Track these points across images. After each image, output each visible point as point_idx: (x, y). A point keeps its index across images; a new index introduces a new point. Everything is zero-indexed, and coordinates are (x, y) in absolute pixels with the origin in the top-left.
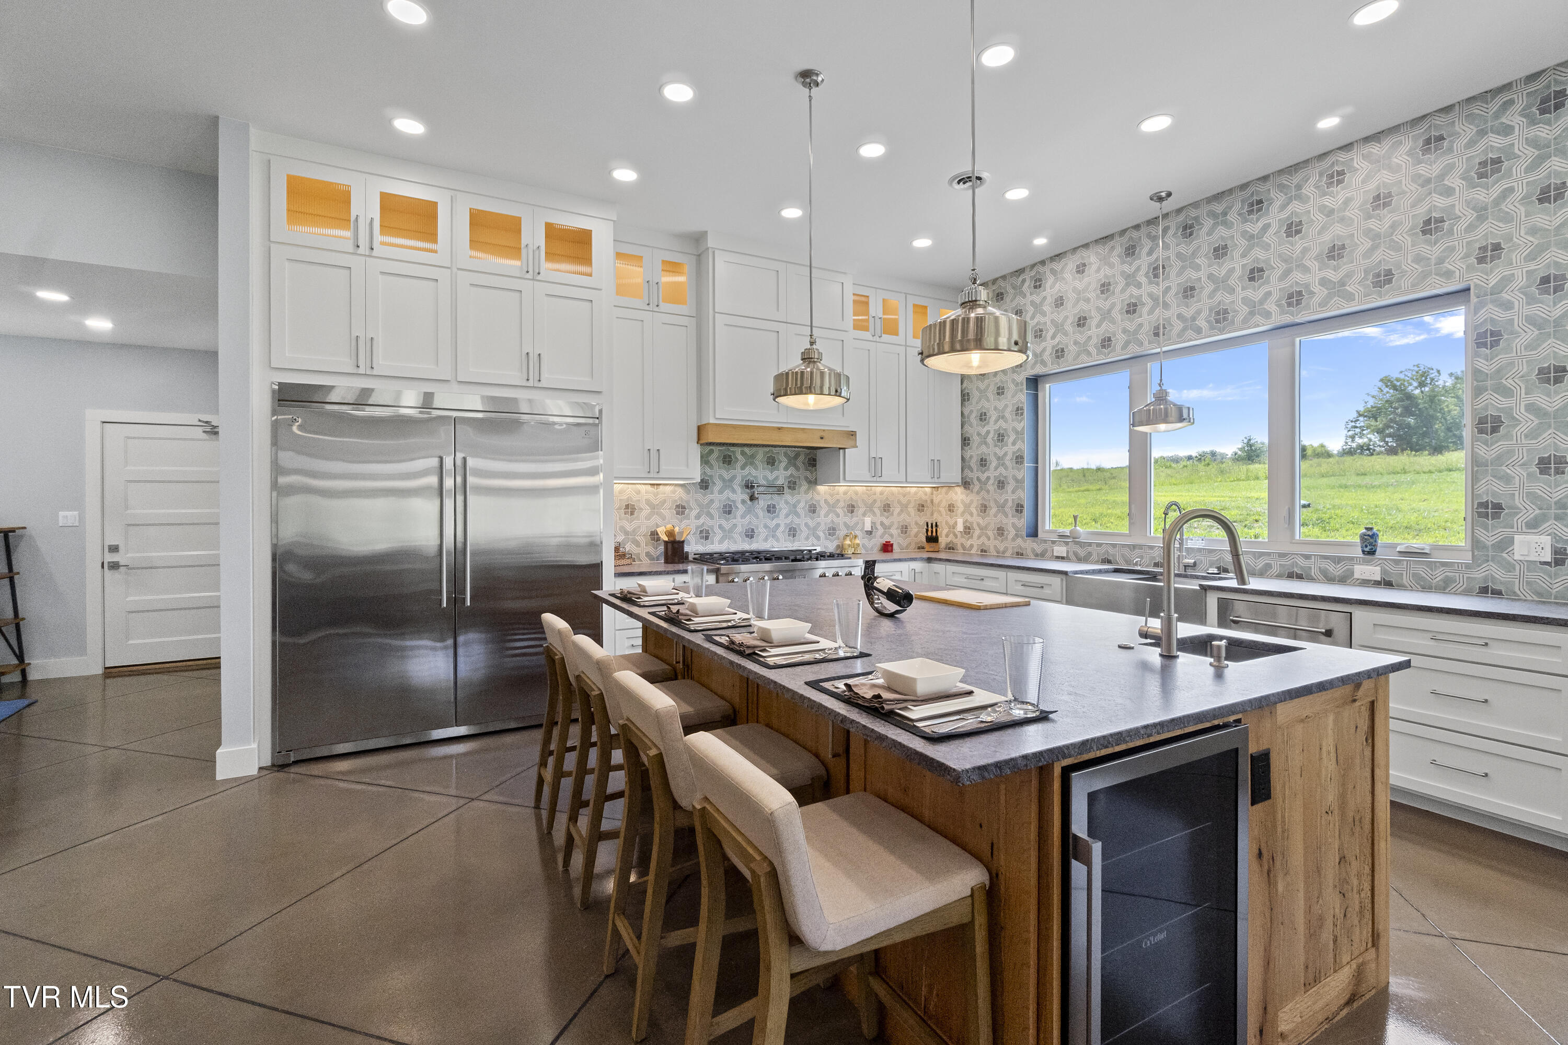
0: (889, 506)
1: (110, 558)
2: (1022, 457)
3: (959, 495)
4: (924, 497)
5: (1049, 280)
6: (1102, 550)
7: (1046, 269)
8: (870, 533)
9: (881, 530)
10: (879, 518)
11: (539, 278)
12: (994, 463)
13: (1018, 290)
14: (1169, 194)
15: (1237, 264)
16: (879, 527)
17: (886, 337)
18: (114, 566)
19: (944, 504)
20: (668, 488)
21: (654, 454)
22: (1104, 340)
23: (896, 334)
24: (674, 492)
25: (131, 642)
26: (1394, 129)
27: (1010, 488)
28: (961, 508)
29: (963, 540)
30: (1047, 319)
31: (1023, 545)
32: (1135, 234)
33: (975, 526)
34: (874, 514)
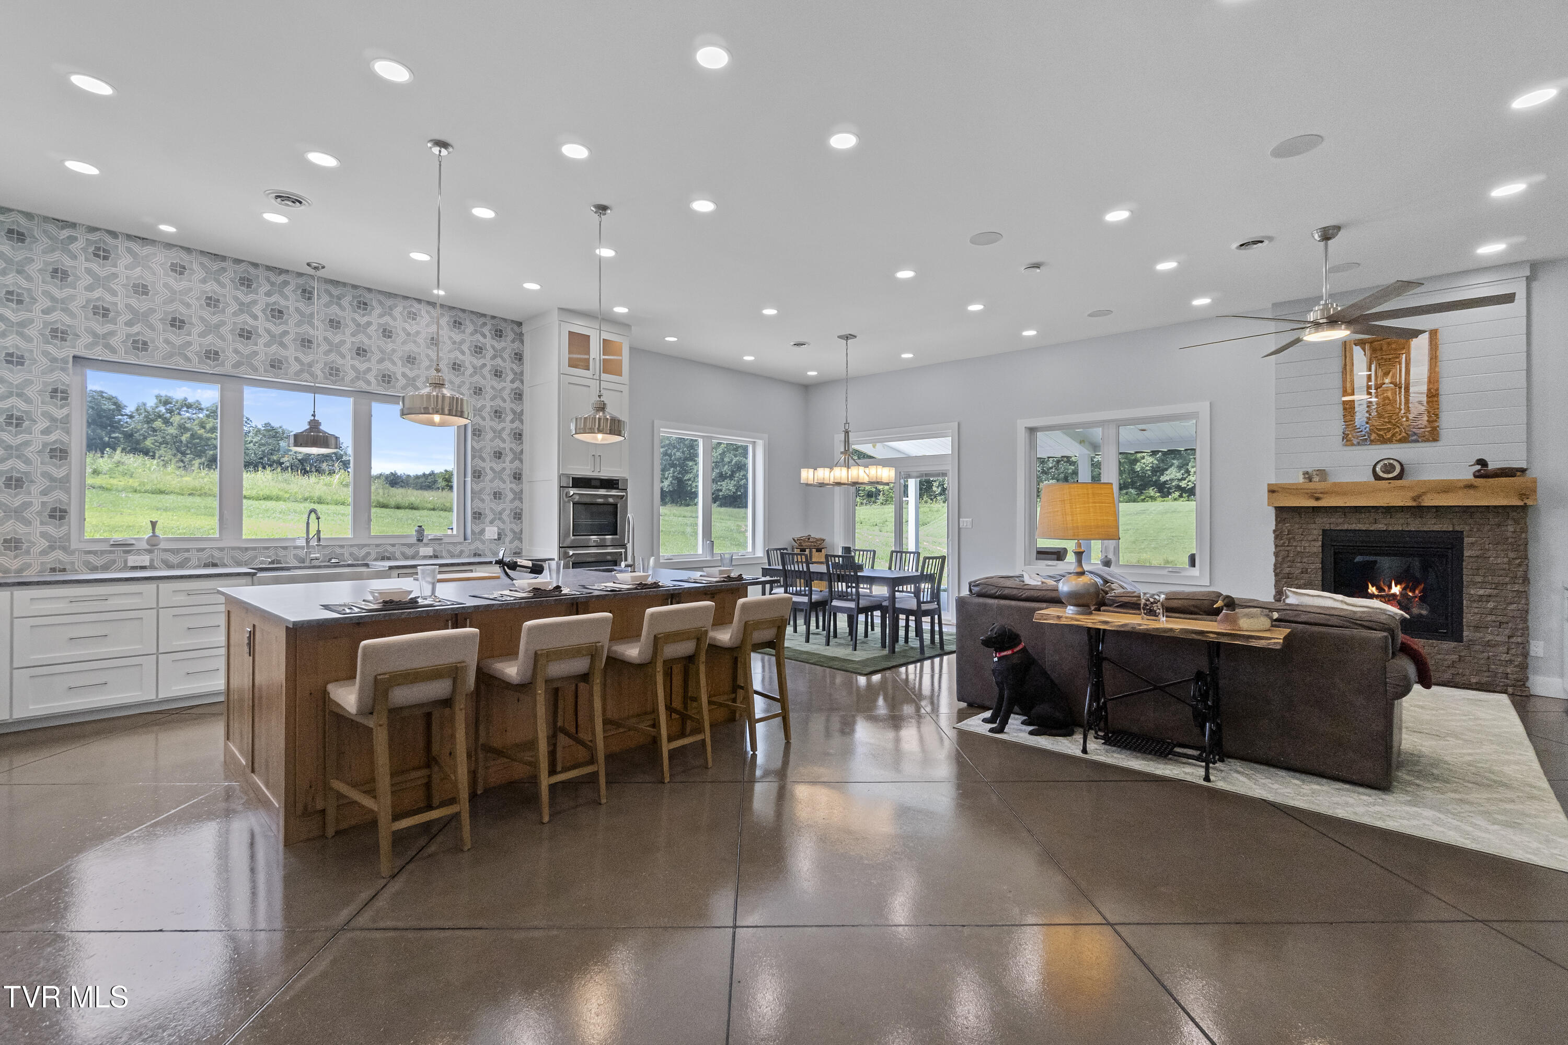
5: (123, 259)
13: (60, 243)
14: (323, 267)
15: (347, 338)
30: (118, 301)
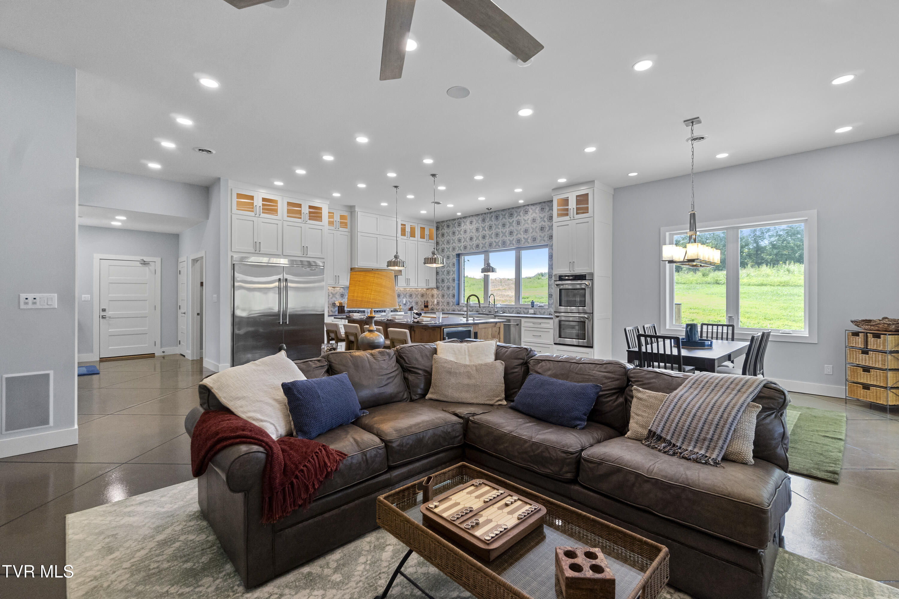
0: (411, 295)
1: (103, 314)
2: (455, 280)
3: (435, 292)
4: (423, 292)
5: (463, 224)
6: (476, 308)
7: (462, 220)
8: (405, 304)
9: (409, 303)
10: (408, 299)
11: (307, 223)
12: (446, 281)
13: (454, 225)
14: (491, 209)
15: (507, 230)
16: (408, 302)
17: (411, 238)
18: (104, 317)
19: (430, 294)
20: (338, 288)
21: (337, 277)
22: (477, 245)
23: (415, 237)
24: (340, 290)
25: (110, 348)
26: (536, 204)
27: (451, 289)
28: (436, 296)
29: (436, 307)
30: (462, 236)
31: (455, 308)
32: (485, 216)
33: (440, 302)
34: (407, 298)
